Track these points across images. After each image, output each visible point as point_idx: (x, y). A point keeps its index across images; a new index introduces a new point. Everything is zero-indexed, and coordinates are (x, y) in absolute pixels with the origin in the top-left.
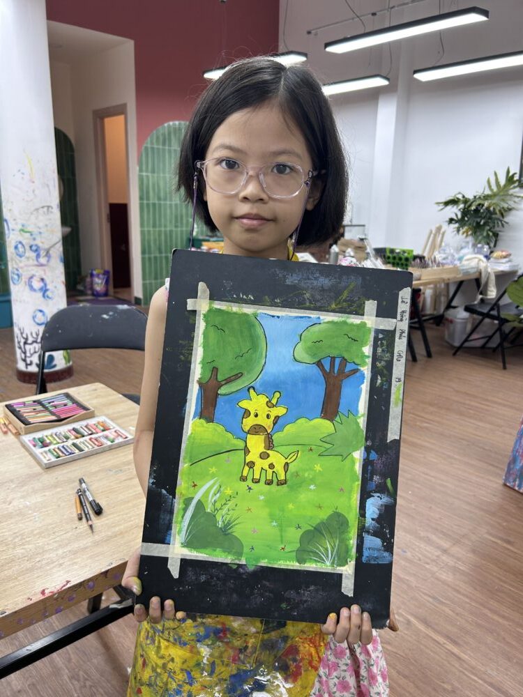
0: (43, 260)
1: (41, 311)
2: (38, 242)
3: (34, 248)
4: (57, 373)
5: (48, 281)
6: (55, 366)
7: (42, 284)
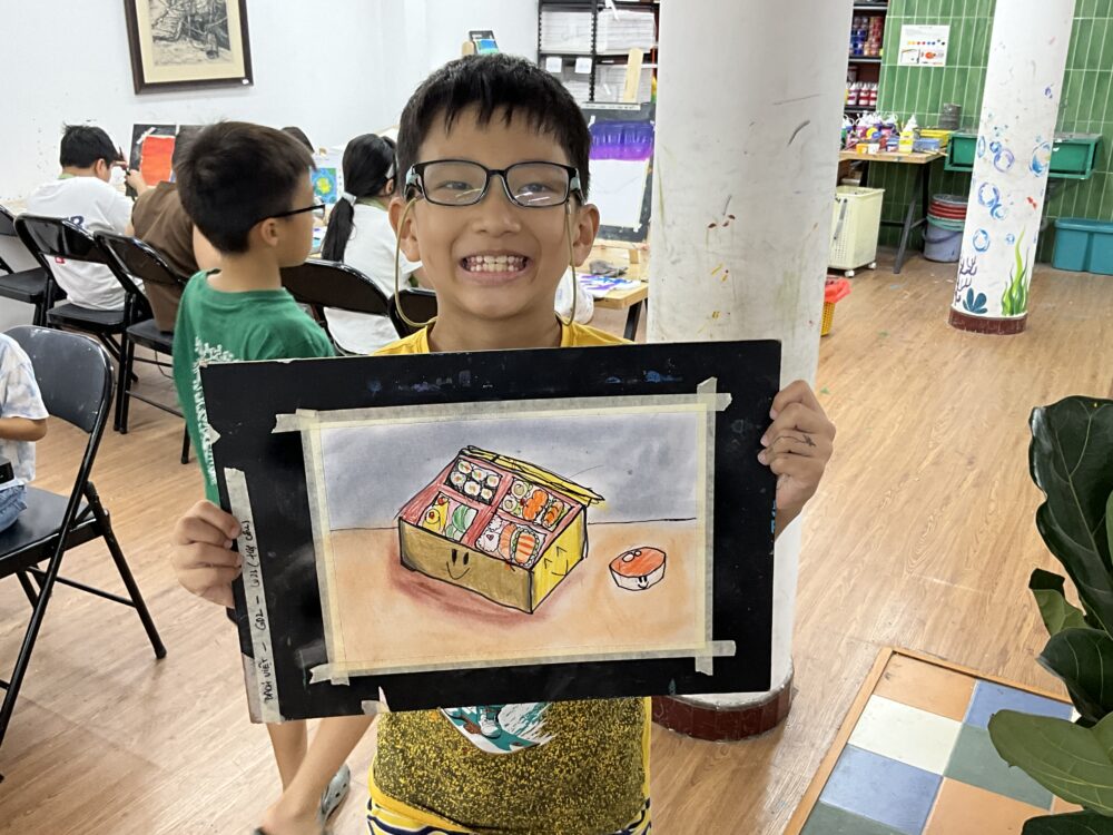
0: (1003, 163)
1: (984, 232)
2: (1001, 139)
3: (995, 146)
4: (985, 320)
5: (1001, 194)
6: (985, 311)
7: (993, 196)
